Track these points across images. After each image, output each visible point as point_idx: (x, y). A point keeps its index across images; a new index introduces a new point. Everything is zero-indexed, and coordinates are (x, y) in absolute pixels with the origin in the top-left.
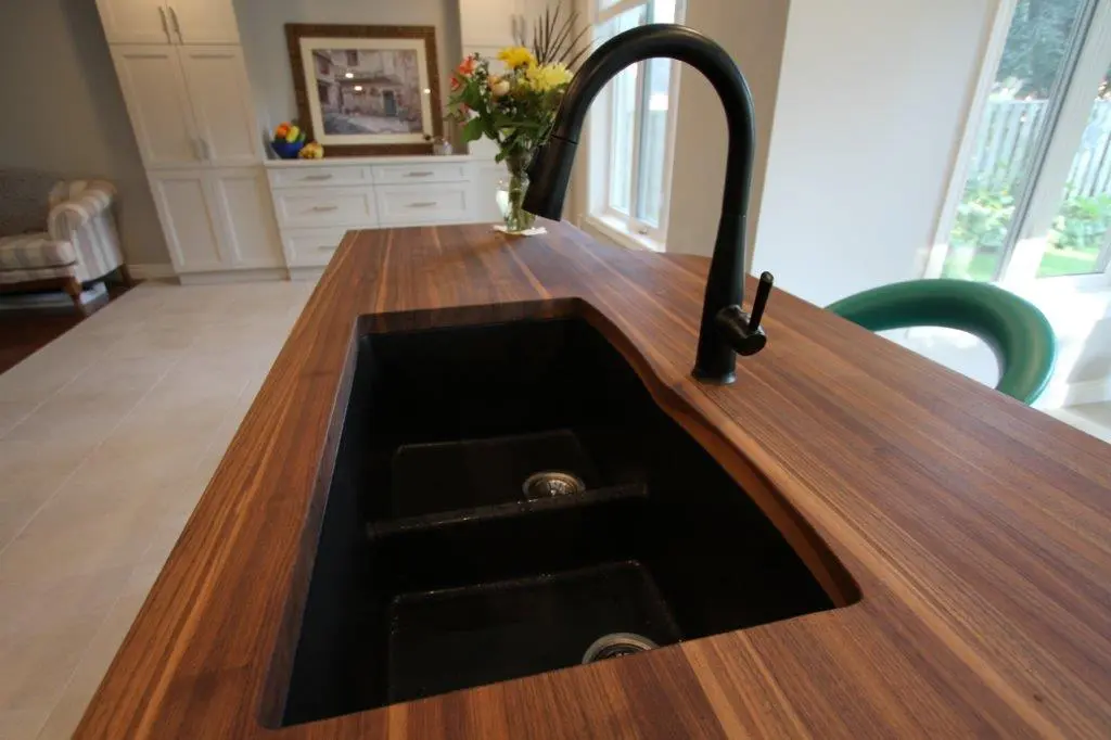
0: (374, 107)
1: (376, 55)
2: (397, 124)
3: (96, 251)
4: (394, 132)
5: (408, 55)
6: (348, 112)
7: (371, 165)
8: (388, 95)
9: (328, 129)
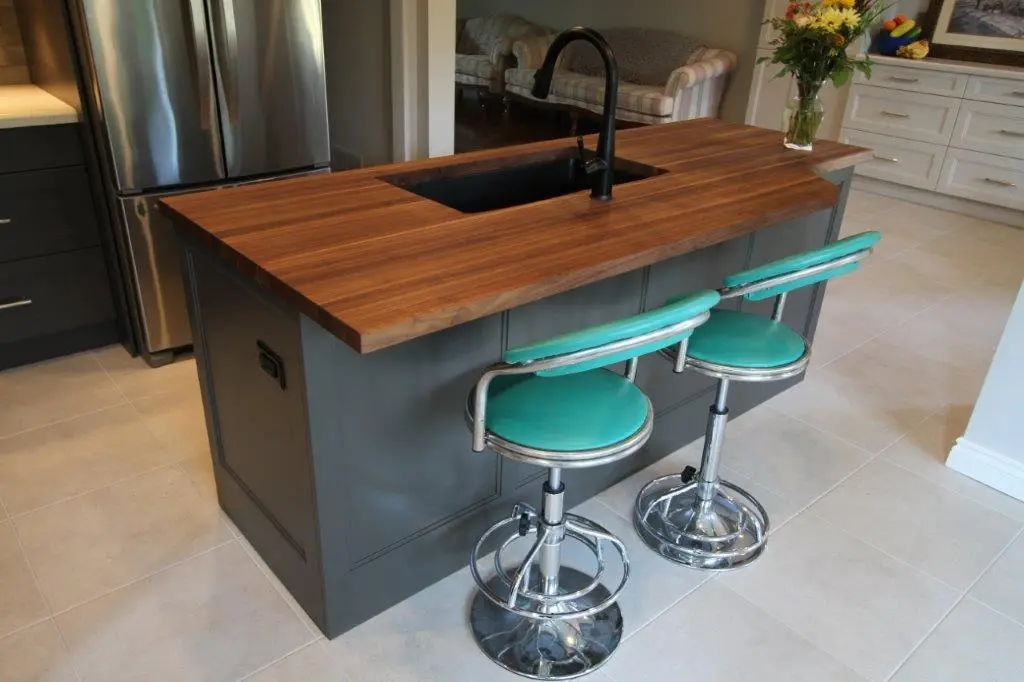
6: (985, 8)
7: (970, 75)
9: (955, 26)
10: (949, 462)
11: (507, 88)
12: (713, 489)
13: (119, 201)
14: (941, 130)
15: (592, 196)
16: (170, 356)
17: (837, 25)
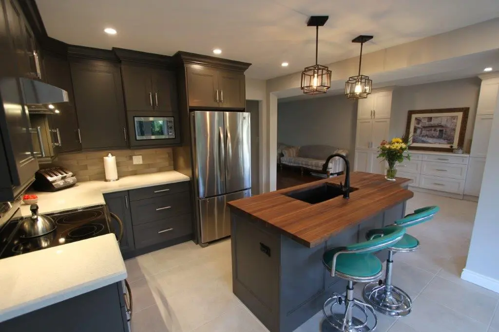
0: (434, 135)
1: (439, 118)
3: (337, 166)
4: (440, 143)
5: (454, 118)
6: (423, 136)
7: (422, 154)
8: (441, 131)
9: (414, 141)
10: (461, 278)
11: (282, 162)
12: (391, 287)
13: (199, 201)
14: (417, 169)
15: (343, 197)
16: (207, 244)
17: (399, 147)
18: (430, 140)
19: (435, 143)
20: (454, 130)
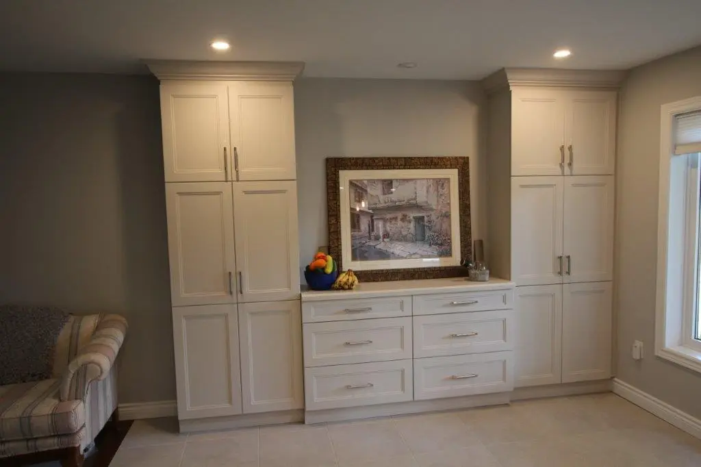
0: (404, 233)
1: (411, 183)
2: (425, 248)
5: (441, 183)
6: (377, 238)
7: (412, 295)
8: (419, 220)
9: (358, 255)
18: (397, 248)
19: (410, 256)
20: (447, 216)
